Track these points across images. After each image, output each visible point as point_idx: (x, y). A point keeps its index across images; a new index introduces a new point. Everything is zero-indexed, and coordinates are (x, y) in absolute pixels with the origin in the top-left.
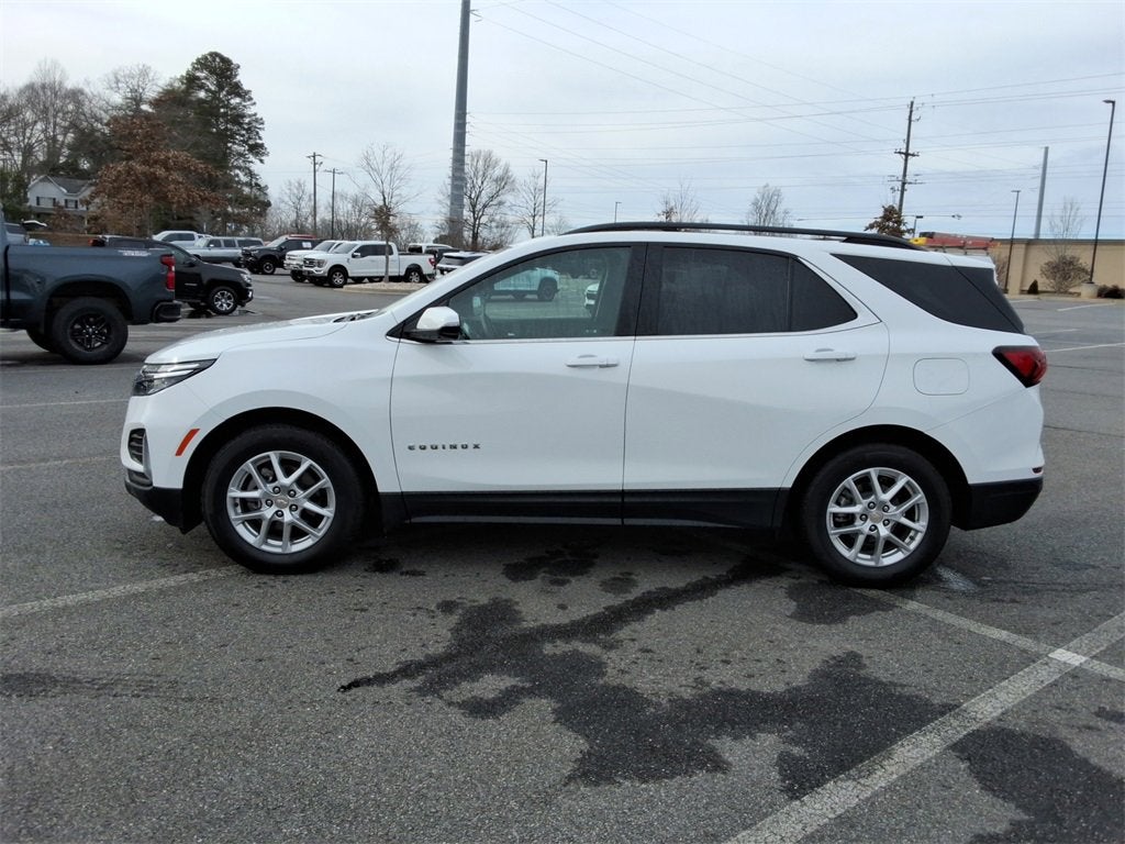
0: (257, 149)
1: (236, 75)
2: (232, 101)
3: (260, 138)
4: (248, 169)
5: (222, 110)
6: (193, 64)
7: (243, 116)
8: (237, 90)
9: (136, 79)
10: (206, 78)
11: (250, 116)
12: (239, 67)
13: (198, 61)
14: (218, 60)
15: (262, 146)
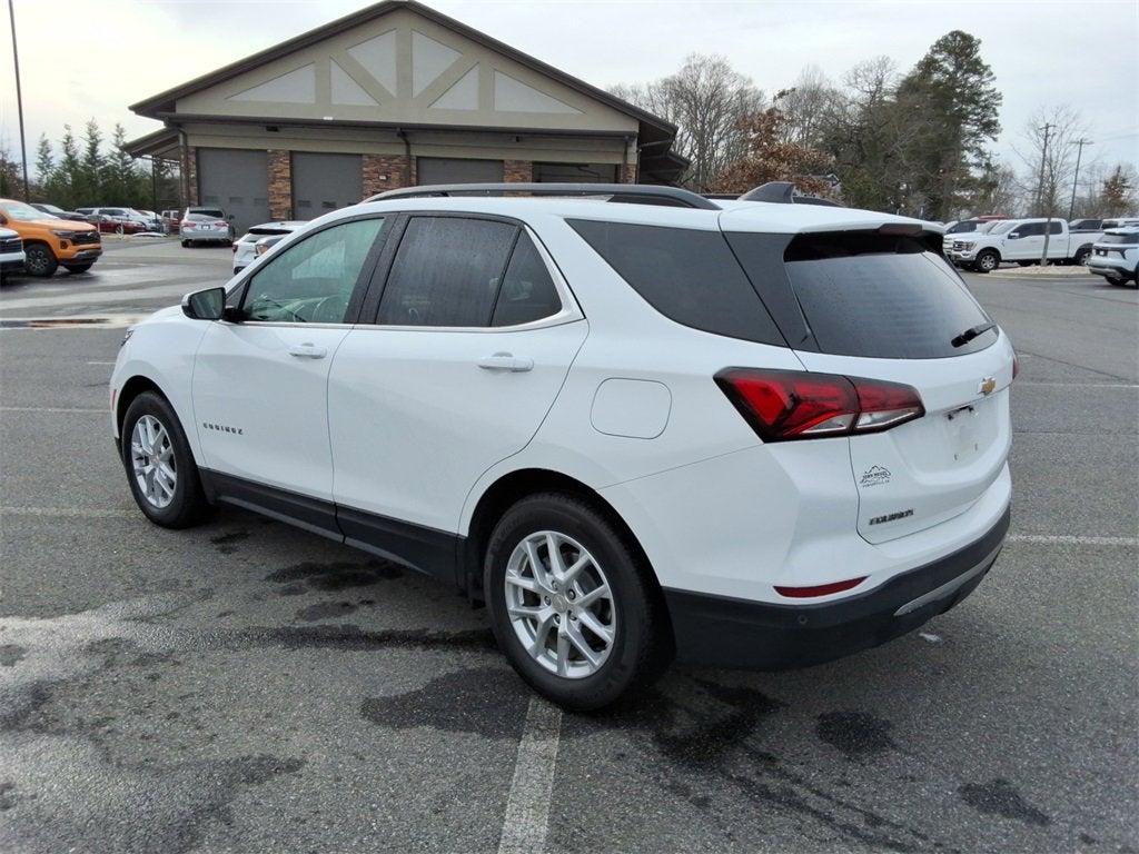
0: (989, 127)
1: (976, 51)
2: (971, 80)
3: (996, 115)
4: (978, 149)
5: (958, 90)
6: (932, 47)
7: (981, 94)
8: (976, 67)
9: (874, 72)
10: (944, 60)
11: (988, 92)
12: (980, 42)
13: (938, 44)
14: (958, 38)
15: (995, 123)
